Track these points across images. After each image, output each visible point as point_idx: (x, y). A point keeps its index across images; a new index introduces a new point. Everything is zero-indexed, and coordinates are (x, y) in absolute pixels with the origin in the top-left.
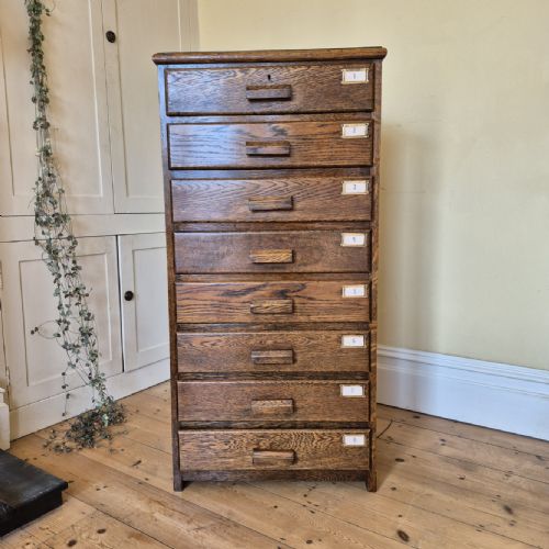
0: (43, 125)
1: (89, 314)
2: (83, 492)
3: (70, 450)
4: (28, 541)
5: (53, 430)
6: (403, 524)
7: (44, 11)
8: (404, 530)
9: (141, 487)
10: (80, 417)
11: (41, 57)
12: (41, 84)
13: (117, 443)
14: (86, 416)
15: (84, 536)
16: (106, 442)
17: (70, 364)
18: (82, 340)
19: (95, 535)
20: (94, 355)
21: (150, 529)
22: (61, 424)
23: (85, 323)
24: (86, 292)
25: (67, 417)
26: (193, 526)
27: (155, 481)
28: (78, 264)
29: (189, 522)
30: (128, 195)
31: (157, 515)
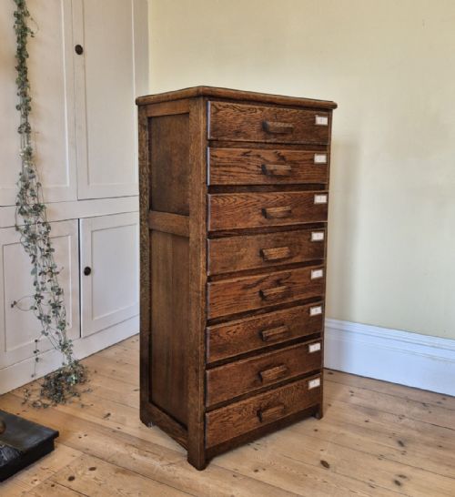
0: (26, 129)
1: (59, 290)
2: (69, 440)
3: (45, 406)
4: (35, 478)
5: (26, 389)
6: (325, 456)
7: (29, 34)
8: (325, 460)
9: (116, 434)
10: (47, 378)
11: (26, 72)
12: (25, 96)
13: (85, 399)
14: (52, 376)
15: (80, 473)
16: (76, 399)
17: (43, 332)
18: (54, 312)
19: (88, 472)
20: (62, 325)
21: (130, 465)
22: (31, 384)
23: (56, 297)
24: (57, 270)
25: (36, 378)
26: (164, 462)
27: (126, 430)
28: (52, 247)
29: (161, 460)
30: (89, 183)
31: (134, 455)
